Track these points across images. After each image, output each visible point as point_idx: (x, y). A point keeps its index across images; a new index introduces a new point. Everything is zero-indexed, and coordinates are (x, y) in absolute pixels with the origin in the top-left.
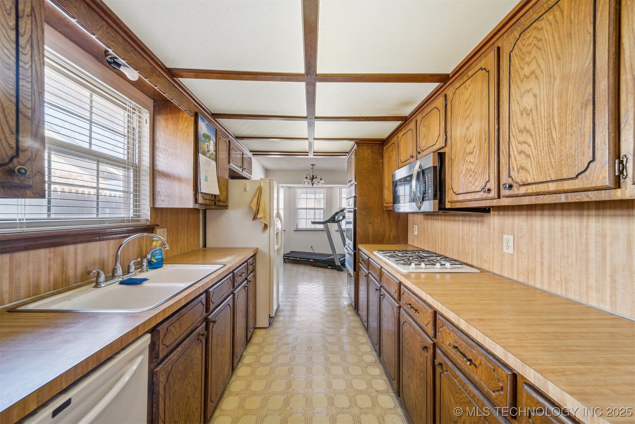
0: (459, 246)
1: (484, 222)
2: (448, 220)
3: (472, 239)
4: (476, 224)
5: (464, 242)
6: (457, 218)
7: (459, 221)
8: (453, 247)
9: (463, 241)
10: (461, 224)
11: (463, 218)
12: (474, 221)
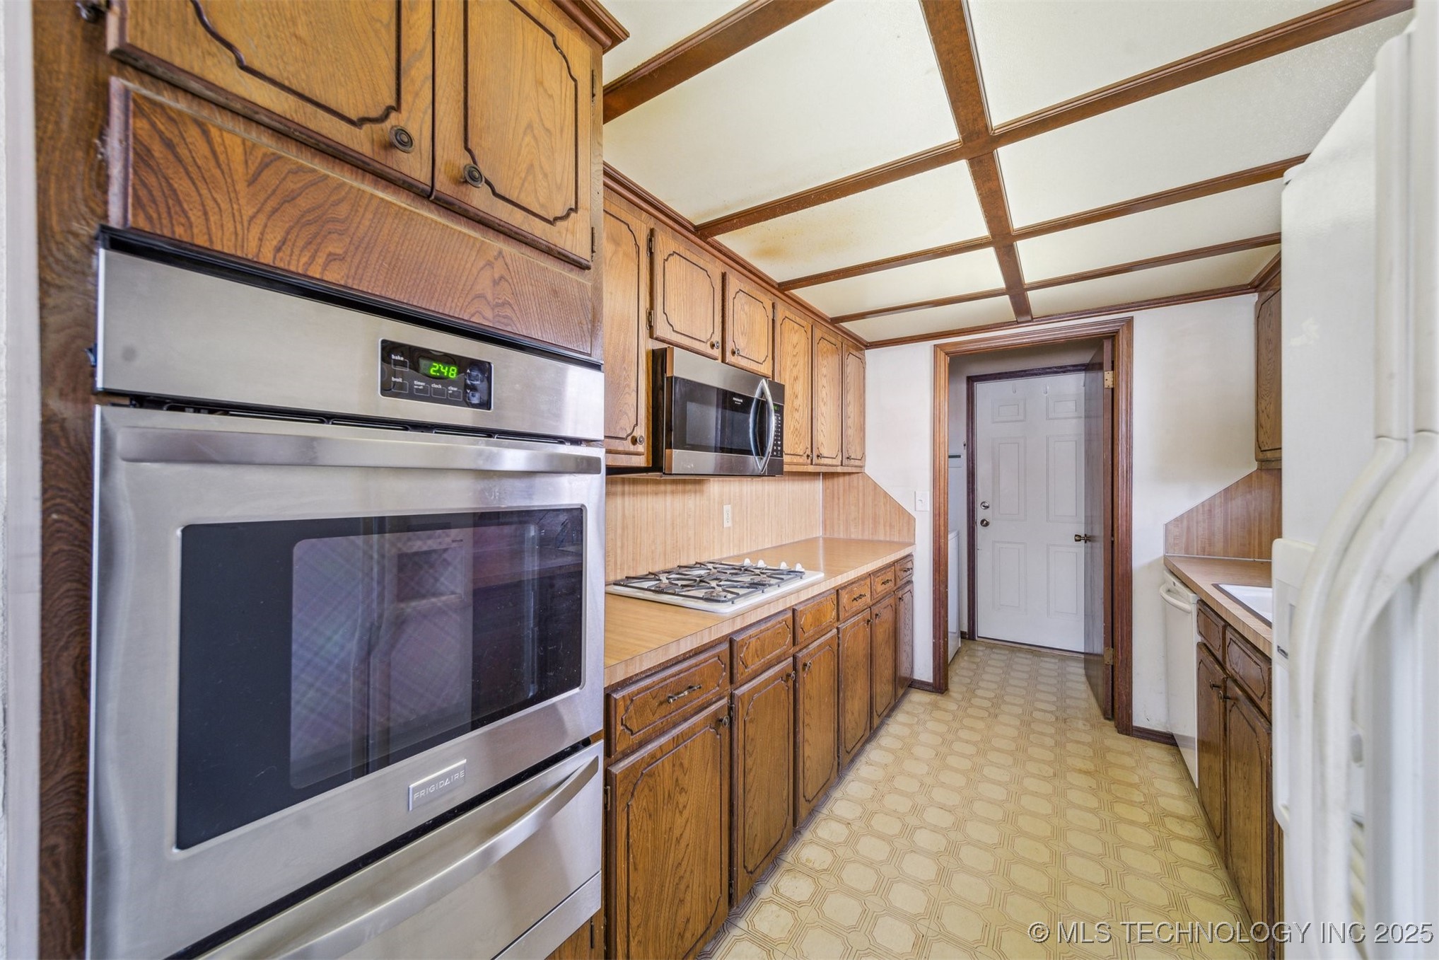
0: (665, 542)
1: (703, 491)
2: (642, 493)
3: (687, 520)
4: (693, 495)
5: (675, 531)
6: (662, 488)
7: (665, 492)
8: (653, 548)
9: (673, 529)
10: (669, 498)
11: (674, 487)
12: (690, 491)
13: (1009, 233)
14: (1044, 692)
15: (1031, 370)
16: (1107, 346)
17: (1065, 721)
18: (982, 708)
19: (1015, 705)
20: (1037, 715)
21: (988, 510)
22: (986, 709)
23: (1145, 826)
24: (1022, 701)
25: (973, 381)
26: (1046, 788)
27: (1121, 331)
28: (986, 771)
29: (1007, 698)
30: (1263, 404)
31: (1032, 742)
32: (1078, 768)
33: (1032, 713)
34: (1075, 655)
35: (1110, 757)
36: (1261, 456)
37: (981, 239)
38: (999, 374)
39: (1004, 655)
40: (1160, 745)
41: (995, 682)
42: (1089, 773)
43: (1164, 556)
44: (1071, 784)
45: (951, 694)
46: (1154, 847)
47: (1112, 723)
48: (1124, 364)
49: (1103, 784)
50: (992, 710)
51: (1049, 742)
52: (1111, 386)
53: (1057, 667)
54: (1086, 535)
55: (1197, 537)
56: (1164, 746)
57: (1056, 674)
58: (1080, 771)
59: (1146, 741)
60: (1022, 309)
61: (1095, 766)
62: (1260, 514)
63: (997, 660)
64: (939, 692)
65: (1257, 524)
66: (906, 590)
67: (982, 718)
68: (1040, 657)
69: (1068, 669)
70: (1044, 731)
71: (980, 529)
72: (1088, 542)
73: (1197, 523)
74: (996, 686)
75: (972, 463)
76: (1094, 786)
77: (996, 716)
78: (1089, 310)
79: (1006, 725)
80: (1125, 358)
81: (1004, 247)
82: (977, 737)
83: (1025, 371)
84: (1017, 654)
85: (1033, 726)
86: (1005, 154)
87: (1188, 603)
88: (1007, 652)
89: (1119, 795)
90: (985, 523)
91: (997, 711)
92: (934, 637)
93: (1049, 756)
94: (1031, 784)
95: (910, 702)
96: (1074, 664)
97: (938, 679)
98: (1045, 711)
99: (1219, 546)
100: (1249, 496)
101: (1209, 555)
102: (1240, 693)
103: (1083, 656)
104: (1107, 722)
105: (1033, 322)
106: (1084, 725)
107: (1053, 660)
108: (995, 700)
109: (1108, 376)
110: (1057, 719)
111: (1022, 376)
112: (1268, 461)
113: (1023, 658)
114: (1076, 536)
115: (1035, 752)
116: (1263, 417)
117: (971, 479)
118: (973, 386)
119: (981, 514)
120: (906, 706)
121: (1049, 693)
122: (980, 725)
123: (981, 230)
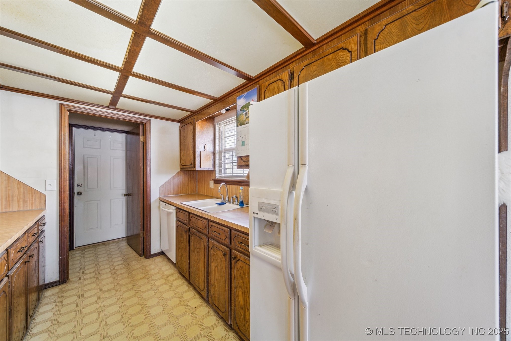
13: (130, 72)
14: (116, 258)
15: (103, 128)
16: (141, 127)
17: (128, 264)
18: (92, 278)
19: (106, 268)
20: (117, 268)
21: (81, 187)
22: (94, 277)
23: (165, 284)
24: (109, 266)
25: (72, 127)
26: (132, 293)
27: (147, 123)
28: (106, 303)
29: (101, 268)
30: (182, 153)
31: (120, 279)
32: (140, 278)
33: (115, 268)
34: (122, 239)
35: (147, 268)
36: (182, 167)
37: (117, 67)
38: (88, 126)
39: (92, 250)
40: (158, 257)
41: (93, 264)
42: (144, 277)
43: (159, 197)
44: (140, 285)
45: (71, 280)
46: (170, 288)
47: (143, 257)
48: (148, 135)
49: (149, 278)
50: (97, 276)
51: (126, 275)
52: (143, 141)
53: (116, 246)
54: (128, 194)
55: (167, 190)
56: (160, 256)
57: (117, 249)
58: (141, 279)
59: (154, 258)
60: (113, 103)
61: (144, 274)
62: (180, 182)
63: (89, 254)
64: (64, 283)
65: (180, 185)
66: (42, 236)
67: (93, 282)
68: (108, 245)
69: (121, 245)
70: (122, 273)
71: (76, 197)
72: (129, 196)
73: (167, 186)
74: (94, 265)
75: (72, 165)
76: (147, 281)
77: (100, 278)
78: (137, 112)
79: (105, 279)
80: (148, 133)
81: (125, 76)
82: (94, 292)
83: (101, 128)
84: (98, 248)
85: (117, 273)
86: (148, 41)
87: (172, 210)
88: (93, 249)
89: (155, 279)
90: (79, 194)
91: (99, 275)
92: (60, 255)
93: (127, 280)
94: (126, 295)
95: (45, 297)
96: (123, 242)
97: (63, 277)
98: (119, 265)
99: (172, 192)
100: (178, 178)
101: (170, 195)
102: (195, 230)
103: (124, 238)
104: (142, 257)
105: (115, 110)
106: (135, 262)
107: (114, 244)
108: (96, 271)
109: (141, 137)
110: (125, 265)
111: (99, 130)
112: (184, 168)
113: (101, 248)
114: (125, 194)
115: (122, 282)
116: (182, 157)
117: (71, 173)
118: (72, 129)
119: (77, 189)
120: (44, 301)
121: (117, 257)
122: (94, 285)
123: (120, 63)
